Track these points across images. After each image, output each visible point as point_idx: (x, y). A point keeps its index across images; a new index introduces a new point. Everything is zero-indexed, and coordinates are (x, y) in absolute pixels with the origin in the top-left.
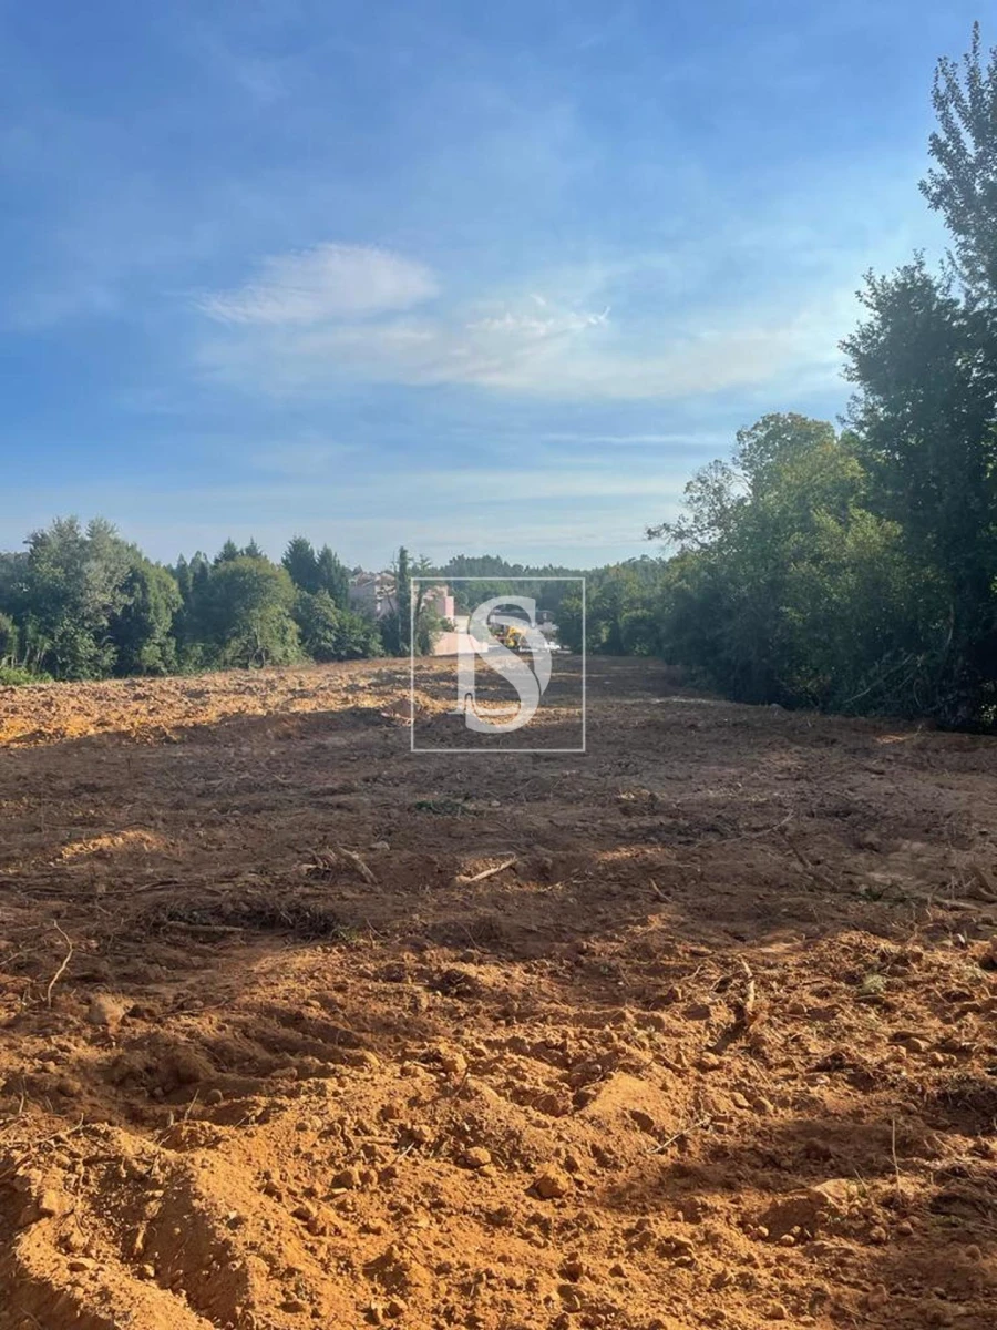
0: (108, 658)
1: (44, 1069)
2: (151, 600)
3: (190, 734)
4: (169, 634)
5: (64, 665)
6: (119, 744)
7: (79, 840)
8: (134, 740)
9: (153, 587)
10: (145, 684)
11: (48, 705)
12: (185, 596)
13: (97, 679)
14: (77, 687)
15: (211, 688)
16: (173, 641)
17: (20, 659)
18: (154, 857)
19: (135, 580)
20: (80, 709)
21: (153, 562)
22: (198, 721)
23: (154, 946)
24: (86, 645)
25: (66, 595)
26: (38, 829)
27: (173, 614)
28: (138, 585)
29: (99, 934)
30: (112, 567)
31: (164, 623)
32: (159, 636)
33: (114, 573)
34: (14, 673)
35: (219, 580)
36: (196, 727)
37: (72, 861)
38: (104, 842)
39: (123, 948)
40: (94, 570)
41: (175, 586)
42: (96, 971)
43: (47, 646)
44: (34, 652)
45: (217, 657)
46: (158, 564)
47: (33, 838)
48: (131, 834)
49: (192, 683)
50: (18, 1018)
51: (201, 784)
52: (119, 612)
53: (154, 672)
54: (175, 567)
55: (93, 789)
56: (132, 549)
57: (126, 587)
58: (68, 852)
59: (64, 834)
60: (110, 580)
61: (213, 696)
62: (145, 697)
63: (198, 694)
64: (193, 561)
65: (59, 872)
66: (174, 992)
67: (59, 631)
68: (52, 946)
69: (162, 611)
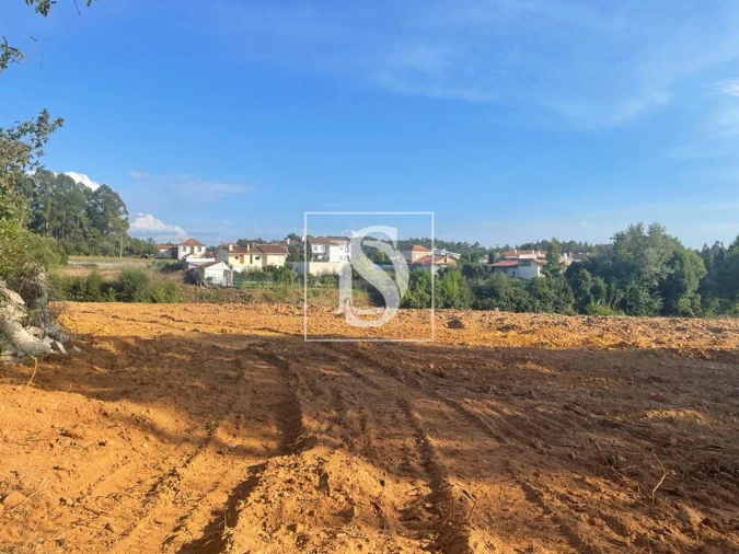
0: (657, 304)
1: (658, 538)
2: (686, 271)
3: (718, 356)
4: (696, 292)
5: (631, 307)
6: (671, 356)
7: (656, 409)
8: (680, 355)
9: (687, 263)
10: (682, 322)
11: (626, 328)
12: (708, 269)
13: (650, 316)
14: (640, 320)
15: (727, 327)
16: (699, 297)
17: (607, 302)
18: (705, 429)
19: (677, 258)
20: (644, 333)
21: (686, 248)
22: (723, 347)
23: (711, 484)
24: (644, 296)
25: (634, 267)
26: (632, 398)
27: (700, 280)
28: (678, 262)
29: (676, 468)
30: (662, 251)
31: (693, 285)
32: (690, 293)
33: (663, 255)
34: (603, 309)
35: (732, 259)
36: (722, 351)
37: (653, 420)
38: (672, 413)
39: (692, 480)
40: (651, 253)
41: (701, 262)
42: (677, 489)
43: (622, 295)
44: (615, 298)
45: (730, 308)
46: (689, 249)
47: (628, 402)
48: (689, 412)
49: (713, 323)
50: (637, 503)
51: (730, 388)
52: (665, 277)
53: (686, 314)
54: (700, 250)
55: (659, 380)
56: (675, 240)
57: (671, 263)
58: (650, 415)
59: (647, 404)
60: (660, 259)
61: (729, 333)
62: (684, 329)
63: (719, 331)
64: (714, 247)
65: (647, 425)
66: (729, 517)
67: (629, 287)
68: (650, 467)
69: (693, 278)
